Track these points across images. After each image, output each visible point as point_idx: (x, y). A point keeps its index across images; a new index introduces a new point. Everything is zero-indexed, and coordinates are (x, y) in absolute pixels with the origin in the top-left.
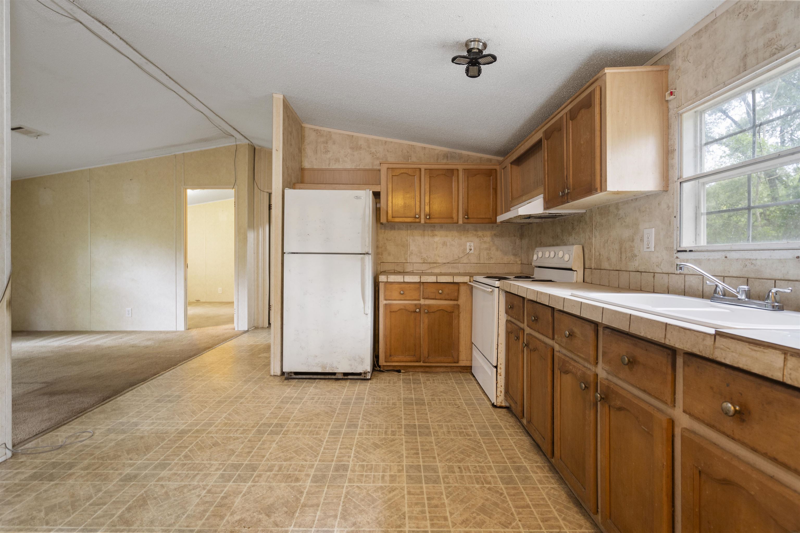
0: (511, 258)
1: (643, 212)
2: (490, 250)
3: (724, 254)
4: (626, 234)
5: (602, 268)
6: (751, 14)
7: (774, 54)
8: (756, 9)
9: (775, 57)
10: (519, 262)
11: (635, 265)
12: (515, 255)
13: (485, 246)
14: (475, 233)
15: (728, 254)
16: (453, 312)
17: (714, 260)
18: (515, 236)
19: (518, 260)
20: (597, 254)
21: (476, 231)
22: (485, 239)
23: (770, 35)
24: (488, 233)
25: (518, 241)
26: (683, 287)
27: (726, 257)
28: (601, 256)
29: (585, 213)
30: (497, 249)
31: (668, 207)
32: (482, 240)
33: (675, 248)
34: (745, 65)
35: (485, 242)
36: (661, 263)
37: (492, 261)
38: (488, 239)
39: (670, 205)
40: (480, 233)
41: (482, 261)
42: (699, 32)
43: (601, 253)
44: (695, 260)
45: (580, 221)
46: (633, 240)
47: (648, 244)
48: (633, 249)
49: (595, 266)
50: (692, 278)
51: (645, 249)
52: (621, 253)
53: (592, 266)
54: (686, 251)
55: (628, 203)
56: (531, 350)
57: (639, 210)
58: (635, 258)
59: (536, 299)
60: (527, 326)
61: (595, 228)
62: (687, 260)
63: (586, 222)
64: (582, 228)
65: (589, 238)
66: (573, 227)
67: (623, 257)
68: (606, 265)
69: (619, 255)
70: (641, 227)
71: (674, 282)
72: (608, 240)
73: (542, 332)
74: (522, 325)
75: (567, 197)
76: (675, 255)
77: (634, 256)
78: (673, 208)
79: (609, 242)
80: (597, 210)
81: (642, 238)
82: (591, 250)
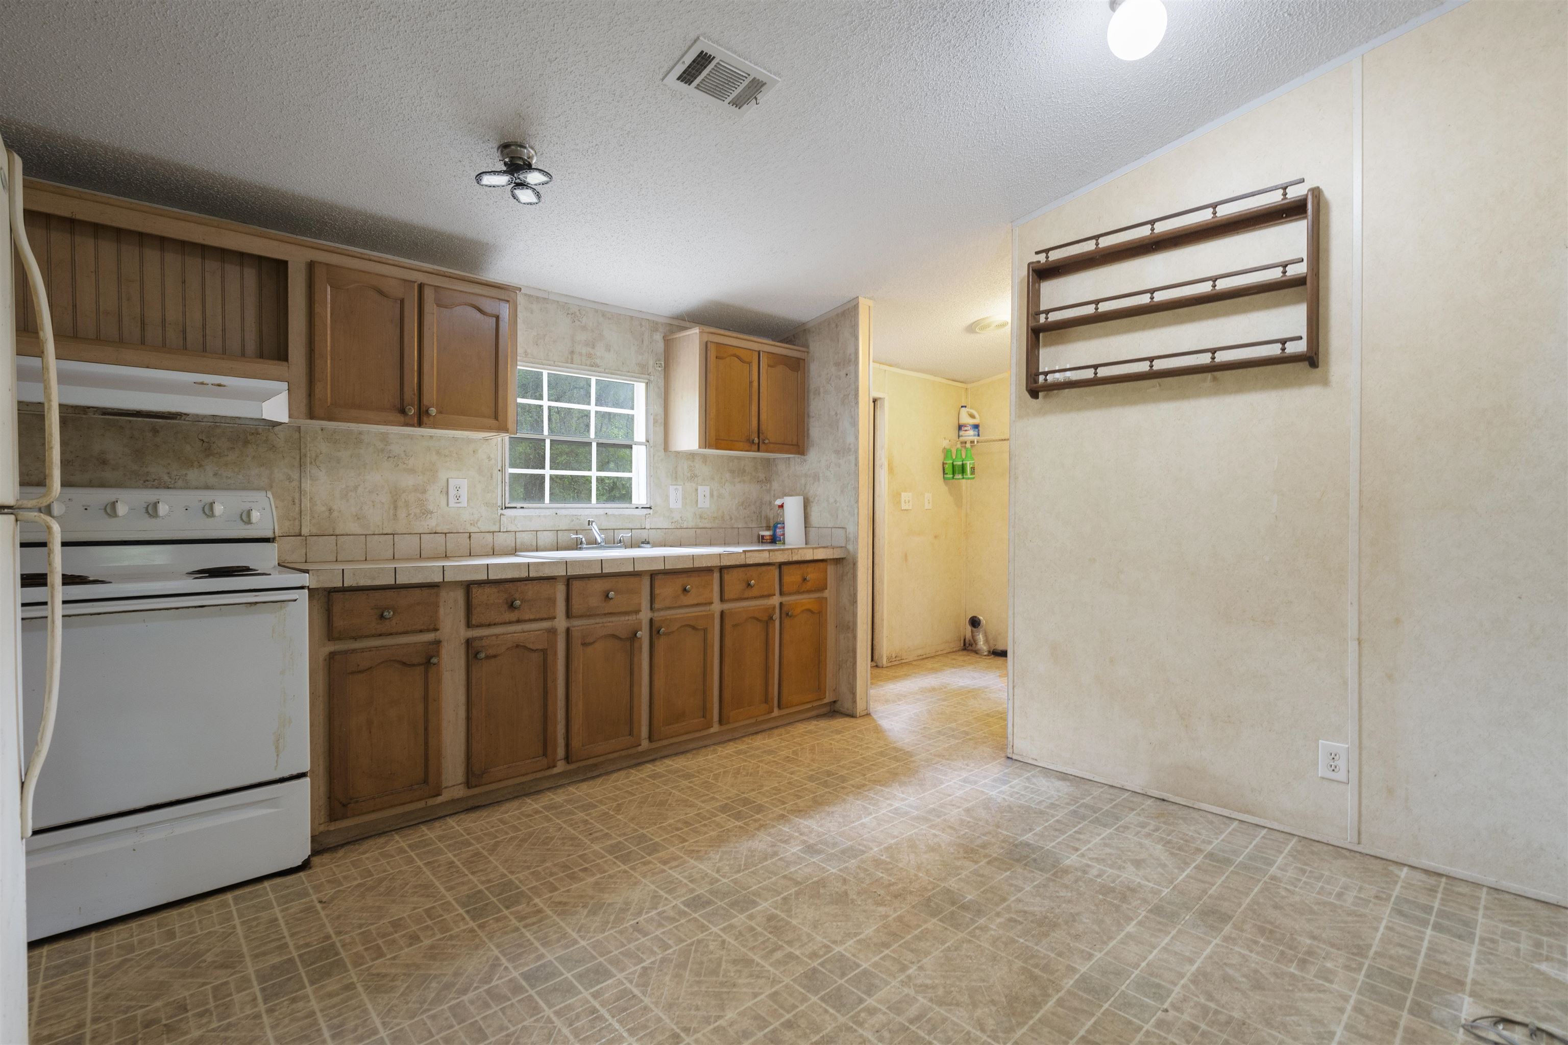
1: (446, 456)
3: (555, 511)
4: (409, 481)
5: (338, 533)
6: (577, 323)
7: (590, 366)
8: (581, 322)
9: (593, 368)
11: (432, 523)
15: (559, 512)
17: (545, 517)
20: (321, 508)
23: (590, 350)
26: (514, 545)
27: (554, 514)
28: (335, 514)
31: (489, 458)
33: (499, 503)
34: (572, 359)
36: (478, 520)
39: (492, 456)
42: (530, 296)
43: (335, 507)
44: (524, 517)
45: (246, 443)
46: (424, 492)
47: (458, 498)
48: (425, 503)
49: (314, 531)
50: (524, 534)
51: (452, 504)
52: (396, 508)
53: (305, 531)
54: (516, 508)
55: (412, 439)
56: (495, 656)
57: (438, 453)
58: (429, 516)
59: (524, 574)
60: (469, 625)
61: (311, 463)
62: (515, 517)
63: (273, 448)
64: (254, 457)
65: (290, 479)
66: (208, 450)
67: (402, 514)
68: (353, 527)
69: (392, 512)
70: (443, 476)
71: (503, 540)
72: (356, 488)
73: (532, 617)
74: (429, 637)
75: (421, 419)
76: (500, 512)
77: (427, 513)
78: (497, 460)
79: (360, 490)
80: (320, 432)
81: (445, 490)
82: (297, 501)
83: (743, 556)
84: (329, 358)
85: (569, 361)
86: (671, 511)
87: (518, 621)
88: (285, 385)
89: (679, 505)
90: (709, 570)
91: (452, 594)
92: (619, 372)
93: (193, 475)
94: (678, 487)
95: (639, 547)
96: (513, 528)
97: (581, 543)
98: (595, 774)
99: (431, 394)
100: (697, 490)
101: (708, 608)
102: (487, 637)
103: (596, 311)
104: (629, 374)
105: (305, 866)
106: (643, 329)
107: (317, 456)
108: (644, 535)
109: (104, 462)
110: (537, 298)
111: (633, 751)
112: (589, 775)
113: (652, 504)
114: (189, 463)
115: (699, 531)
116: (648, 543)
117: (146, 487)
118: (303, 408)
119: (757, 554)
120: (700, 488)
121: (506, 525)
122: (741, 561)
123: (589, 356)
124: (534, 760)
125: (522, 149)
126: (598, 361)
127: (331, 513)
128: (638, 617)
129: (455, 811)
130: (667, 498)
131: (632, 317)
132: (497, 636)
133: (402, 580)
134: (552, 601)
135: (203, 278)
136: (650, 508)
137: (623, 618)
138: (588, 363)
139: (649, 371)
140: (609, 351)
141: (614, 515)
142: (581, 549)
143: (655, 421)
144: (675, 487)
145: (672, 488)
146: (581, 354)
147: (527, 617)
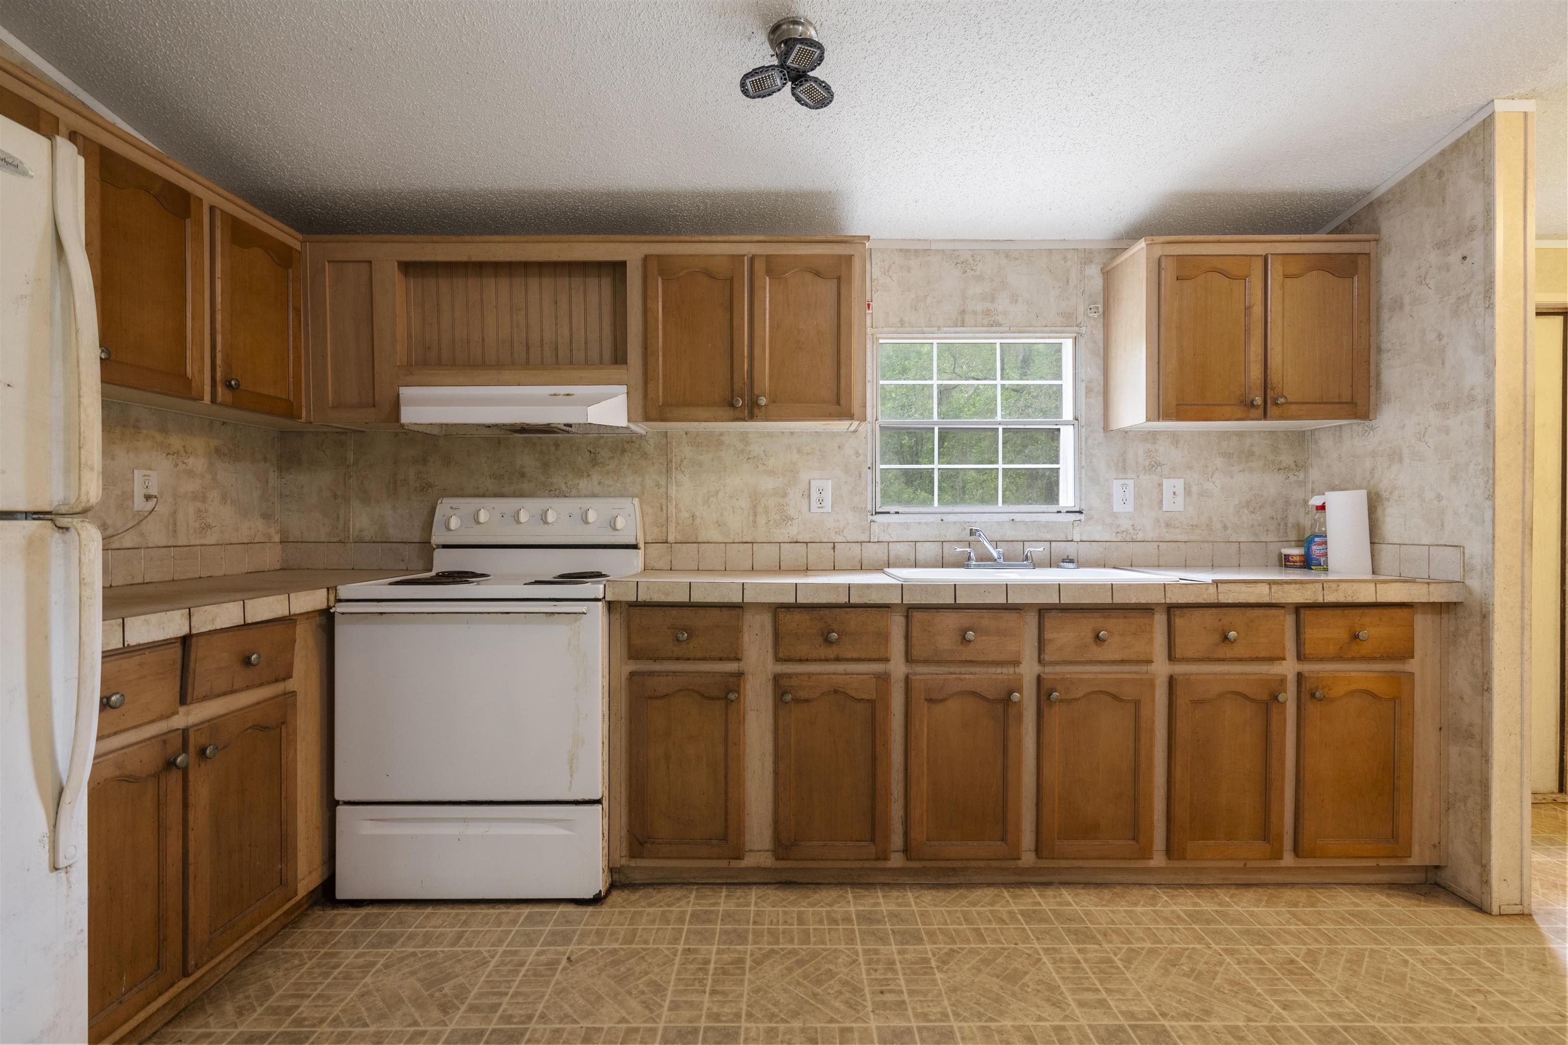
0: (254, 527)
1: (807, 454)
2: (204, 499)
3: (939, 517)
4: (768, 484)
5: (700, 540)
6: (970, 273)
7: (992, 326)
8: (975, 271)
9: (993, 329)
10: (277, 538)
11: (793, 531)
12: (266, 516)
13: (190, 486)
14: (159, 437)
15: (945, 517)
16: (283, 723)
17: (927, 524)
18: (265, 460)
19: (272, 531)
20: (685, 515)
21: (163, 430)
22: (191, 461)
23: (988, 305)
24: (199, 443)
25: (273, 476)
26: (886, 559)
27: (942, 520)
28: (698, 521)
29: (641, 437)
30: (224, 498)
31: (857, 454)
32: (181, 467)
33: (869, 508)
34: (963, 320)
35: (190, 473)
36: (844, 528)
37: (212, 538)
38: (198, 463)
39: (861, 451)
40: (176, 441)
41: (182, 541)
42: (907, 251)
43: (698, 514)
44: (900, 524)
45: (623, 451)
46: (785, 495)
47: (821, 501)
48: (786, 508)
49: (679, 538)
50: (899, 546)
51: (814, 508)
52: (755, 515)
53: (671, 539)
54: (889, 513)
55: (772, 437)
56: (807, 701)
57: (799, 451)
58: (790, 523)
59: (843, 599)
60: (778, 659)
61: (676, 469)
62: (889, 524)
63: (645, 455)
64: (629, 465)
65: (658, 486)
66: (594, 461)
67: (761, 520)
68: (714, 535)
69: (751, 518)
70: (804, 477)
71: (872, 552)
72: (717, 492)
73: (855, 655)
74: (731, 667)
75: (752, 412)
76: (870, 518)
77: (787, 519)
78: (866, 456)
79: (721, 494)
80: (684, 436)
81: (806, 493)
82: (664, 507)
83: (1212, 589)
84: (661, 354)
85: (959, 323)
86: (1115, 515)
87: (838, 660)
88: (624, 388)
89: (1130, 507)
90: (1147, 609)
91: (758, 617)
92: (1031, 329)
93: (583, 484)
94: (1126, 481)
95: (1058, 566)
96: (886, 538)
97: (969, 559)
98: (953, 880)
99: (764, 381)
100: (1160, 485)
101: (1144, 668)
102: (797, 675)
103: (997, 252)
104: (1047, 329)
105: (597, 900)
106: (1069, 263)
107: (682, 461)
108: (1071, 550)
109: (523, 475)
110: (916, 251)
111: (1011, 864)
112: (944, 880)
113: (1083, 507)
114: (580, 473)
115: (1163, 546)
116: (1071, 561)
117: (550, 496)
118: (640, 411)
119: (1243, 587)
120: (1165, 482)
121: (877, 532)
122: (1210, 596)
123: (987, 313)
124: (858, 844)
125: (796, 26)
126: (1000, 318)
127: (694, 520)
128: (1017, 670)
129: (766, 881)
130: (1109, 498)
131: (1050, 251)
132: (810, 675)
133: (697, 597)
134: (884, 637)
135: (570, 296)
136: (1080, 512)
137: (992, 670)
138: (985, 322)
139: (1079, 321)
140: (1016, 302)
141: (1024, 523)
142: (967, 567)
143: (1089, 390)
144: (1122, 481)
145: (1116, 485)
146: (975, 313)
147: (849, 655)
